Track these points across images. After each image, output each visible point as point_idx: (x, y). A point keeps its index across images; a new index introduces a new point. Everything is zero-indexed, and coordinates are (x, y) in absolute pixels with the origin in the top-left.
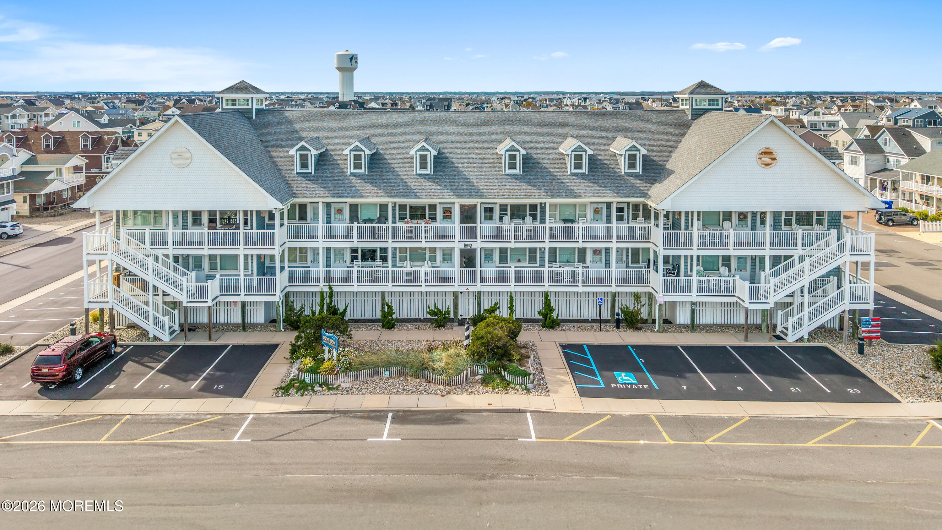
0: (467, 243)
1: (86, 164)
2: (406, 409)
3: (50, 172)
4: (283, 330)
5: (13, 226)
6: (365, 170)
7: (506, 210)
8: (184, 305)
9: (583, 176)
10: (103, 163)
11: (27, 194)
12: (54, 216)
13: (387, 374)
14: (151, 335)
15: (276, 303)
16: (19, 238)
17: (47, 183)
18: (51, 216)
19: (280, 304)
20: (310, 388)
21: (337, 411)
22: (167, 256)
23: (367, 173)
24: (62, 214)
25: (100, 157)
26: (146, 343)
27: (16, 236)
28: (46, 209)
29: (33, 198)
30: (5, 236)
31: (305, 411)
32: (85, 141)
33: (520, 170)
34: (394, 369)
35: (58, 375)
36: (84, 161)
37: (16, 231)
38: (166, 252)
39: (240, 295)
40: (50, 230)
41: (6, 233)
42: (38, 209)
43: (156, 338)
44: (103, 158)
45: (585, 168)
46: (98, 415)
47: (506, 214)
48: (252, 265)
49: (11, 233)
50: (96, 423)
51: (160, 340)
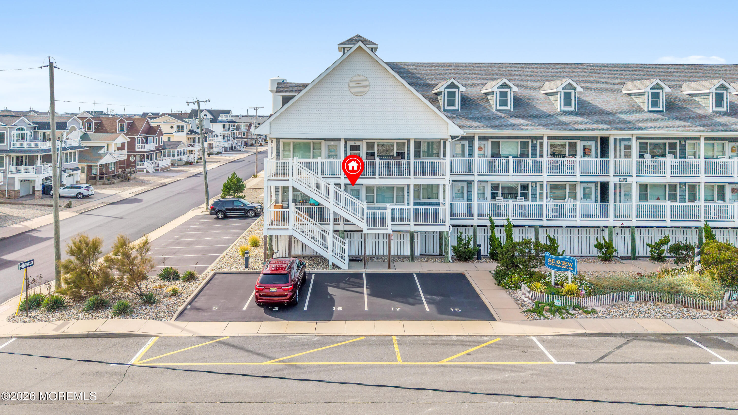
0: (622, 178)
1: (128, 142)
2: (701, 333)
3: (101, 148)
4: (452, 261)
5: (86, 187)
6: (511, 107)
7: (646, 148)
8: (365, 232)
9: (725, 113)
10: (136, 145)
11: (85, 164)
12: (108, 184)
13: (632, 298)
14: (330, 263)
15: (445, 233)
16: (90, 198)
17: (100, 157)
18: (105, 184)
19: (450, 235)
20: (564, 311)
21: (626, 334)
22: (338, 185)
23: (512, 110)
24: (113, 183)
25: (135, 138)
26: (325, 271)
27: (87, 197)
28: (101, 178)
29: (90, 167)
30: (80, 196)
31: (589, 334)
32: (122, 125)
33: (663, 107)
34: (638, 293)
35: (286, 295)
36: (127, 139)
37: (90, 192)
38: (337, 181)
39: (409, 225)
40: (114, 193)
41: (82, 194)
42: (94, 178)
43: (334, 266)
44: (136, 139)
45: (727, 106)
46: (359, 336)
47: (646, 152)
48: (408, 198)
49: (85, 193)
50: (353, 344)
51: (339, 268)
